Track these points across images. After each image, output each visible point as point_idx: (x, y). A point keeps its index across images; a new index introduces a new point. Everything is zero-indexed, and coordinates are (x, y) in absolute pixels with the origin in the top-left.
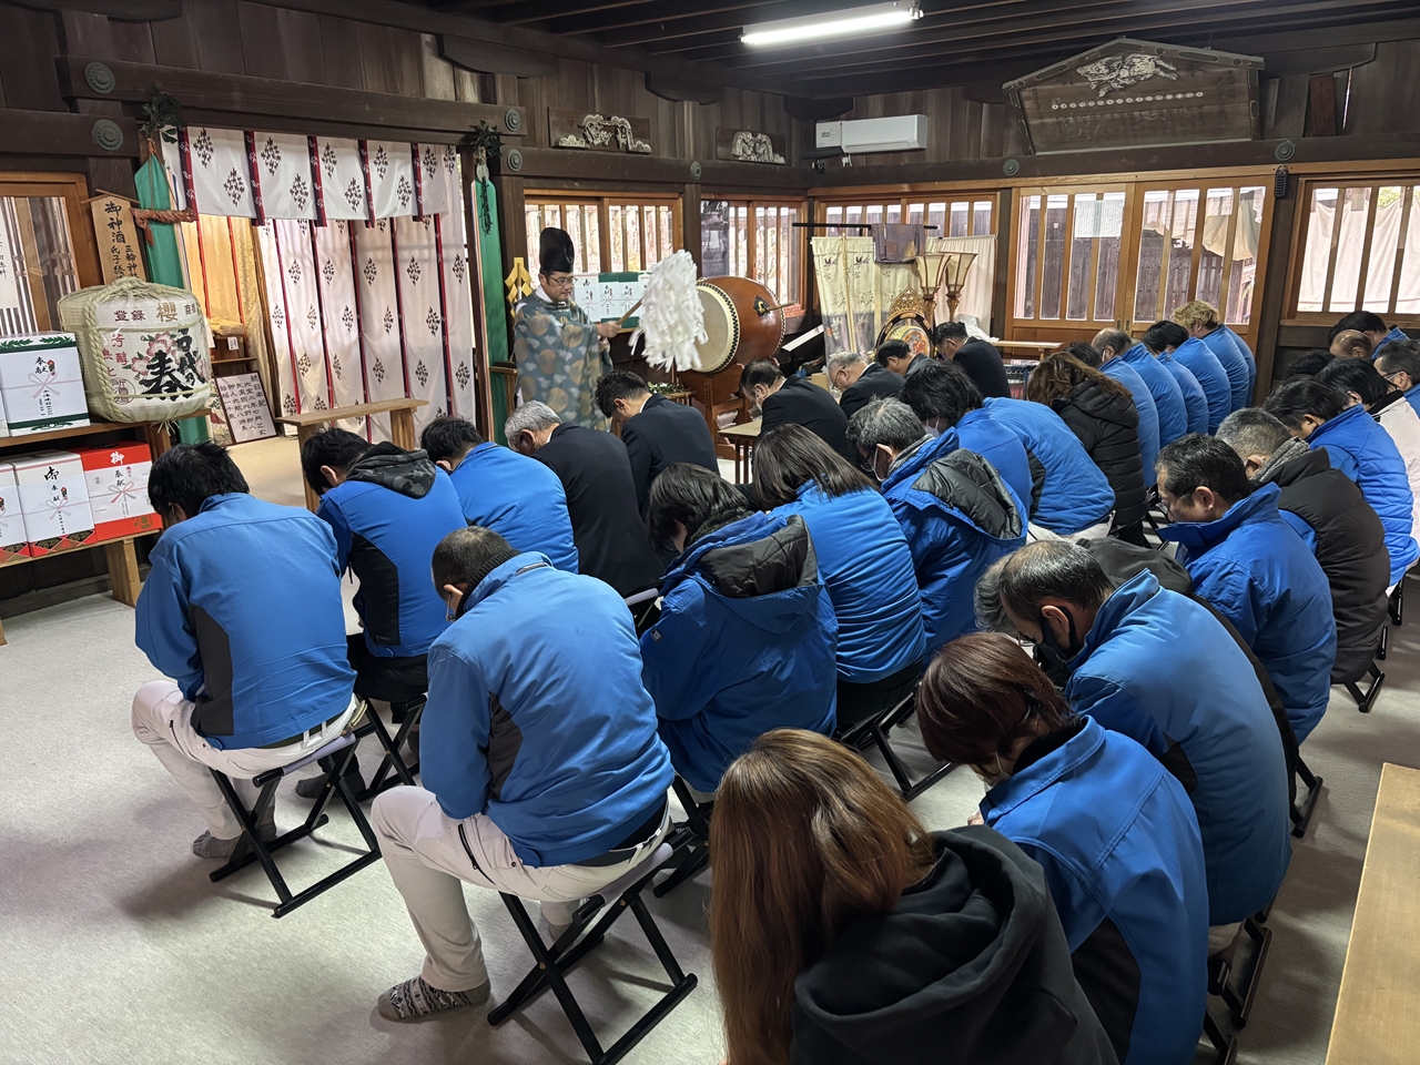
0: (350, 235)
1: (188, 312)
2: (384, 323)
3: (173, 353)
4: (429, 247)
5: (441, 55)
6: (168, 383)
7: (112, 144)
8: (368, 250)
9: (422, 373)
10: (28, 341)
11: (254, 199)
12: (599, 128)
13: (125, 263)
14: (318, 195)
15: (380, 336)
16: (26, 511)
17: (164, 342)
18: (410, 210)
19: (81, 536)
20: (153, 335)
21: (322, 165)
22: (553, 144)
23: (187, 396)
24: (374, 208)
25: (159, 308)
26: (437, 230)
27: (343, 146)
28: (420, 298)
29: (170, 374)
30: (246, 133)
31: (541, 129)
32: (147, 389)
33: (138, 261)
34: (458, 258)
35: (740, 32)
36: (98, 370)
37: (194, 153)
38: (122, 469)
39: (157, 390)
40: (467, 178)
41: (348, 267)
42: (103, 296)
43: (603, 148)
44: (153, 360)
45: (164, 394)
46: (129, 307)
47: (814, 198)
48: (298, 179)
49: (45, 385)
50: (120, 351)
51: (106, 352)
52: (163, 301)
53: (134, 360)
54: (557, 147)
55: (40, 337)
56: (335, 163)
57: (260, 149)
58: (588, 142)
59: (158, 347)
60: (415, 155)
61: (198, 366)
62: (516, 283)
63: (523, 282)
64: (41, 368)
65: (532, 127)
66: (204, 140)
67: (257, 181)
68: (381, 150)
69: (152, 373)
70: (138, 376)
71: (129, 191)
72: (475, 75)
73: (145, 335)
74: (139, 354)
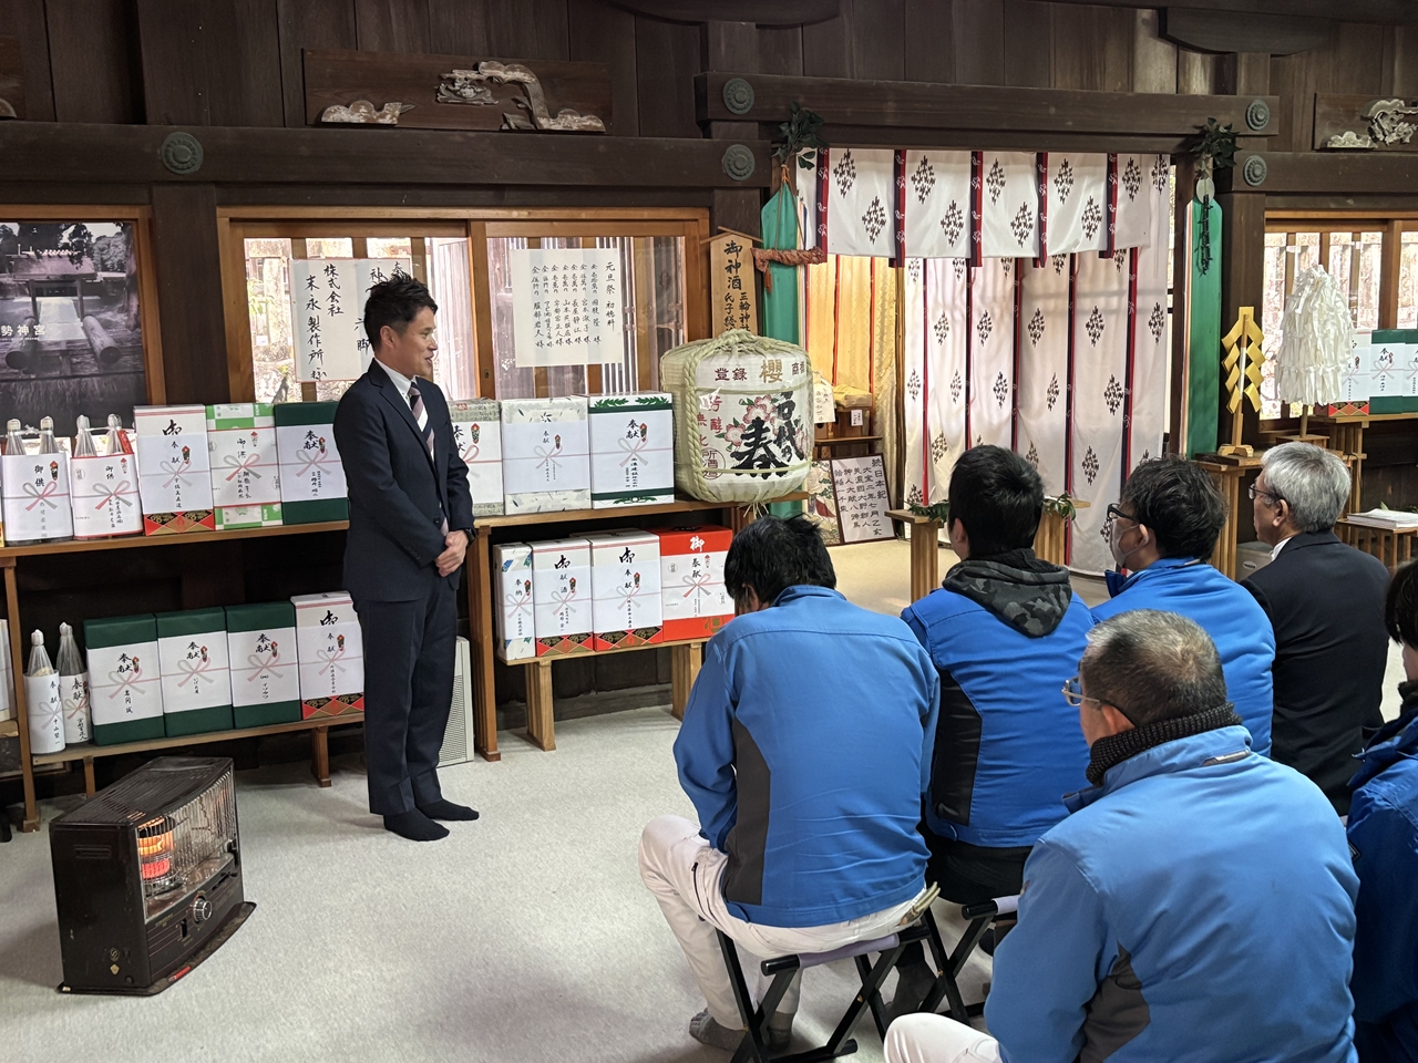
0: (1016, 279)
1: (795, 372)
2: (1046, 396)
3: (772, 421)
4: (1119, 293)
5: (1162, 33)
6: (761, 458)
7: (742, 172)
8: (1037, 297)
9: (1091, 464)
10: (624, 401)
11: (896, 234)
12: (1396, 118)
13: (737, 313)
14: (975, 226)
15: (1039, 413)
16: (596, 597)
17: (764, 407)
18: (1097, 242)
19: (647, 633)
20: (753, 398)
21: (986, 187)
22: (1317, 146)
23: (780, 474)
24: (1048, 241)
25: (764, 367)
26: (1133, 270)
27: (1016, 162)
28: (1100, 362)
29: (765, 446)
30: (897, 152)
31: (1301, 125)
32: (738, 463)
33: (752, 311)
34: (1157, 309)
36: (690, 437)
37: (833, 181)
38: (700, 557)
39: (748, 465)
40: (1182, 198)
41: (1009, 321)
42: (706, 351)
43: (1400, 147)
44: (749, 428)
45: (756, 470)
46: (731, 364)
48: (953, 207)
49: (634, 451)
50: (716, 416)
51: (700, 417)
52: (770, 357)
53: (729, 427)
54: (1324, 149)
55: (637, 397)
56: (1003, 184)
57: (911, 171)
58: (1375, 140)
59: (757, 413)
60: (1112, 168)
61: (798, 438)
62: (1239, 343)
63: (1249, 342)
64: (633, 432)
65: (1287, 123)
66: (847, 164)
67: (902, 211)
68: (1066, 165)
69: (746, 444)
70: (730, 447)
71: (752, 228)
72: (1209, 58)
73: (745, 398)
74: (735, 421)
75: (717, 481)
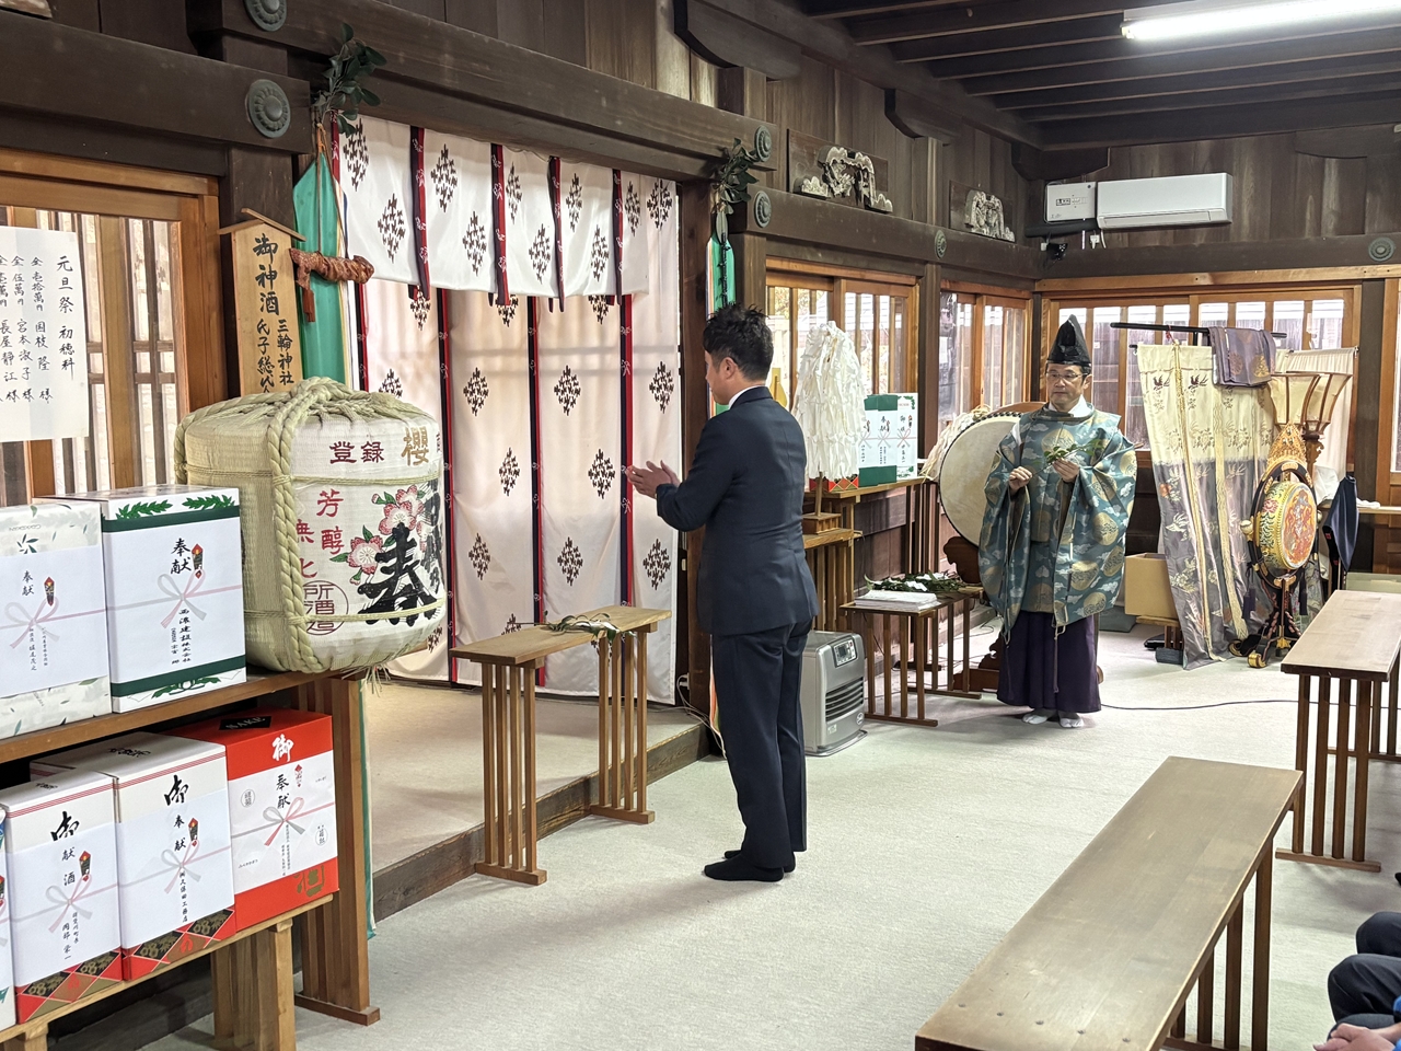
2: (500, 477)
3: (418, 527)
6: (406, 590)
7: (274, 125)
9: (571, 560)
10: (165, 505)
11: (417, 252)
12: (842, 168)
13: (274, 353)
14: (499, 250)
15: (490, 498)
16: (129, 877)
17: (408, 505)
19: (210, 924)
20: (393, 492)
22: (792, 187)
23: (428, 615)
24: (564, 277)
25: (404, 438)
26: (625, 320)
28: (579, 435)
29: (410, 570)
30: (412, 132)
31: (779, 163)
32: (370, 602)
33: (295, 350)
34: (662, 369)
35: (1119, 20)
36: (285, 564)
38: (288, 770)
39: (385, 605)
43: (844, 200)
44: (388, 543)
45: (399, 612)
46: (360, 433)
47: (1041, 293)
48: (475, 221)
49: (184, 597)
50: (331, 524)
51: (302, 528)
52: (411, 423)
53: (355, 543)
54: (802, 193)
55: (184, 497)
56: (521, 197)
57: (430, 165)
58: (830, 189)
59: (400, 516)
60: (616, 192)
64: (181, 563)
66: (359, 141)
67: (423, 221)
68: (576, 181)
69: (384, 570)
70: (357, 577)
72: (715, 68)
73: (381, 492)
74: (365, 532)
75: (333, 638)
